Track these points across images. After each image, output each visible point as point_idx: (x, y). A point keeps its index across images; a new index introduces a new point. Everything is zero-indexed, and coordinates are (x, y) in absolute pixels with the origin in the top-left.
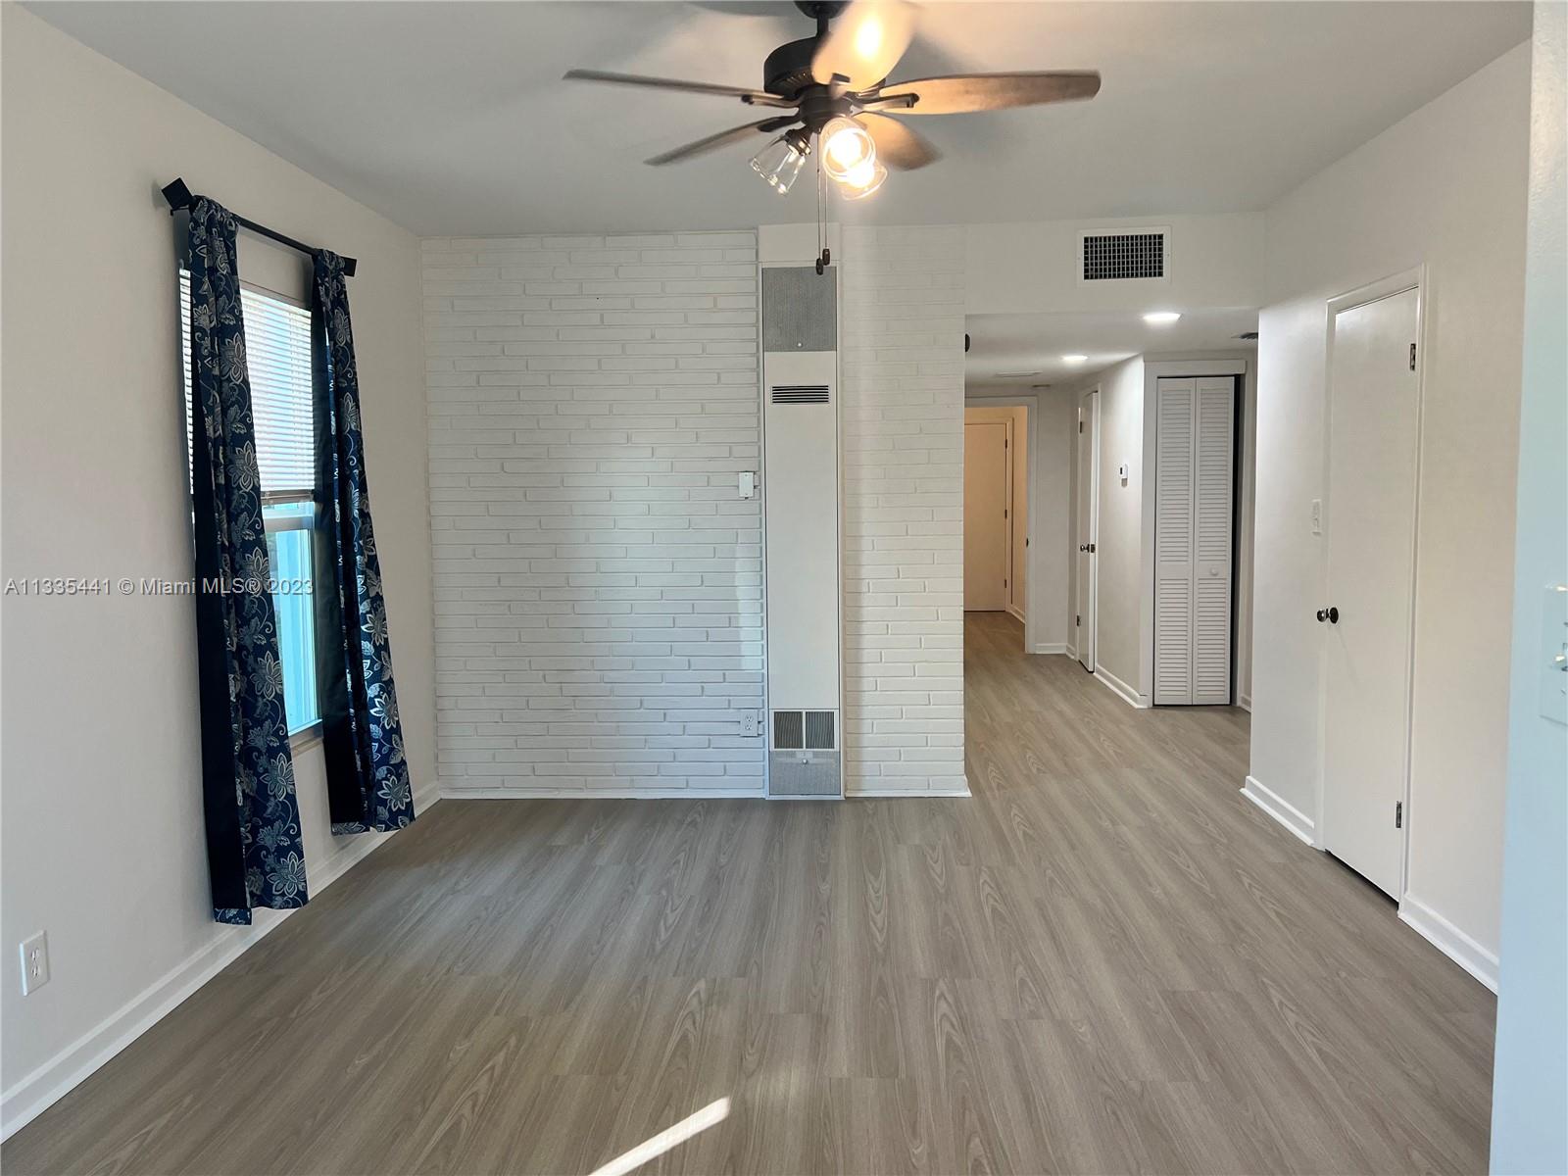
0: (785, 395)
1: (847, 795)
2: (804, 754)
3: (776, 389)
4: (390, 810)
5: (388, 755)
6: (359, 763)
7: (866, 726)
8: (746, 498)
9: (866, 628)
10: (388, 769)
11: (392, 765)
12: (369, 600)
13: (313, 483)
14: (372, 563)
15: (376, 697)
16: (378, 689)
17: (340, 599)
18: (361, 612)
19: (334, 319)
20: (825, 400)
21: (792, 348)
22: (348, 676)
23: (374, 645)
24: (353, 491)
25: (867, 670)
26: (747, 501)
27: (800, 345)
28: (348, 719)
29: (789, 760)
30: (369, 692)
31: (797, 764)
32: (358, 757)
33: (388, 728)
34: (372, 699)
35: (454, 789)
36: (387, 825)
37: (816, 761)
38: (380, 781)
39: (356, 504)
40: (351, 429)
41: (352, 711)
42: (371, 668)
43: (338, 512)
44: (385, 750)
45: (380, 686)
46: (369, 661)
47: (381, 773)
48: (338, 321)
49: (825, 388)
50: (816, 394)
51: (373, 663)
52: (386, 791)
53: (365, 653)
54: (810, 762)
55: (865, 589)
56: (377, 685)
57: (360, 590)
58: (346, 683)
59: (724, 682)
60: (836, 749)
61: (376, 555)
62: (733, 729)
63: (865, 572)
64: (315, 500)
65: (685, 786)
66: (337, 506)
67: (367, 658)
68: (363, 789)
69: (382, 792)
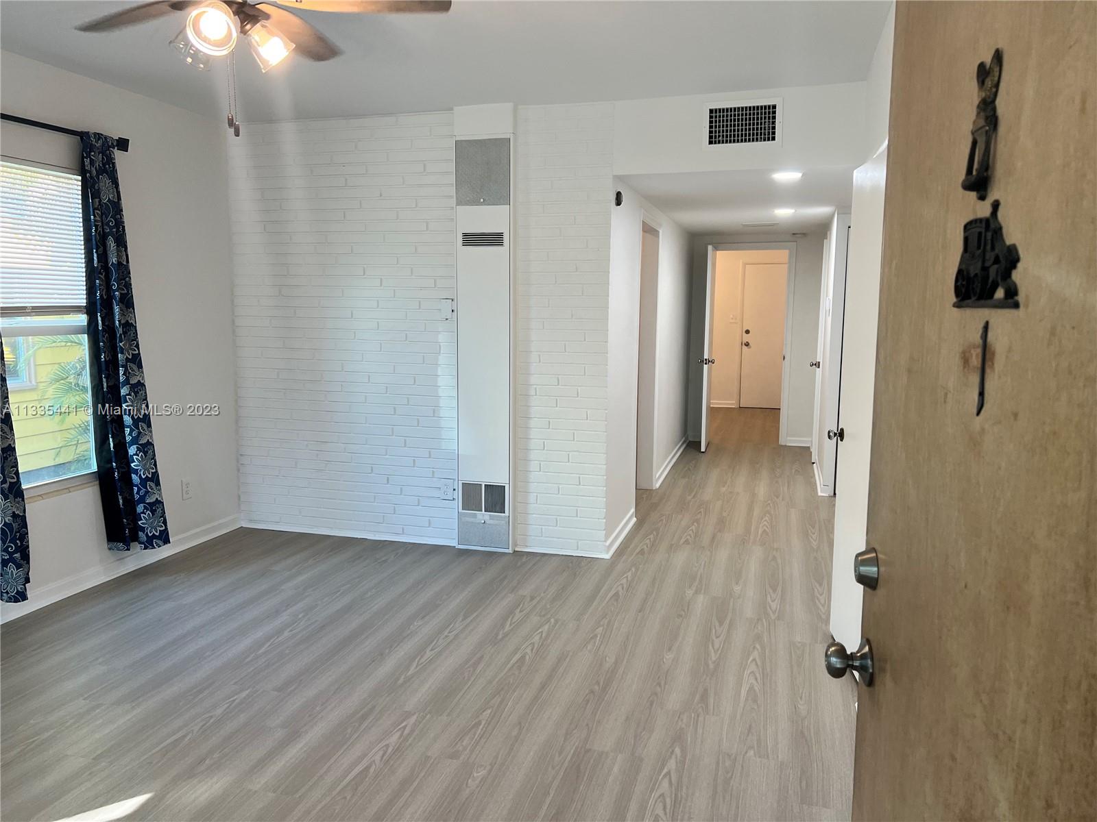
0: (472, 239)
1: (516, 549)
2: (483, 516)
3: (465, 235)
4: (147, 535)
5: (145, 495)
6: (121, 501)
7: (532, 498)
8: (447, 319)
9: (533, 423)
10: (144, 506)
11: (147, 503)
12: (128, 386)
13: (85, 301)
14: (136, 360)
15: (134, 455)
16: (136, 450)
17: (103, 385)
18: (122, 394)
19: (98, 183)
20: (500, 244)
21: (477, 203)
22: (111, 440)
23: (133, 418)
24: (116, 308)
25: (533, 455)
26: (447, 321)
27: (482, 200)
28: (112, 470)
29: (472, 520)
30: (129, 451)
31: (479, 523)
32: (120, 497)
33: (144, 477)
34: (132, 456)
35: (251, 521)
36: (145, 545)
37: (492, 522)
38: (139, 514)
39: (117, 317)
40: (112, 262)
41: (114, 464)
42: (130, 434)
43: (100, 322)
44: (142, 493)
45: (137, 447)
46: (129, 429)
47: (140, 508)
48: (101, 184)
49: (500, 235)
50: (494, 239)
51: (131, 431)
52: (144, 521)
53: (126, 423)
54: (487, 522)
55: (532, 392)
56: (135, 446)
57: (122, 379)
58: (110, 444)
59: (430, 458)
60: (507, 513)
61: (139, 354)
62: (436, 493)
63: (534, 380)
64: (87, 313)
65: (401, 533)
66: (99, 318)
67: (128, 427)
68: (125, 520)
69: (141, 522)
